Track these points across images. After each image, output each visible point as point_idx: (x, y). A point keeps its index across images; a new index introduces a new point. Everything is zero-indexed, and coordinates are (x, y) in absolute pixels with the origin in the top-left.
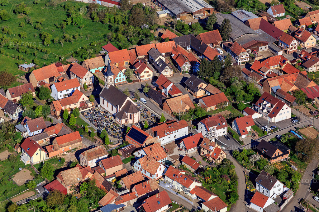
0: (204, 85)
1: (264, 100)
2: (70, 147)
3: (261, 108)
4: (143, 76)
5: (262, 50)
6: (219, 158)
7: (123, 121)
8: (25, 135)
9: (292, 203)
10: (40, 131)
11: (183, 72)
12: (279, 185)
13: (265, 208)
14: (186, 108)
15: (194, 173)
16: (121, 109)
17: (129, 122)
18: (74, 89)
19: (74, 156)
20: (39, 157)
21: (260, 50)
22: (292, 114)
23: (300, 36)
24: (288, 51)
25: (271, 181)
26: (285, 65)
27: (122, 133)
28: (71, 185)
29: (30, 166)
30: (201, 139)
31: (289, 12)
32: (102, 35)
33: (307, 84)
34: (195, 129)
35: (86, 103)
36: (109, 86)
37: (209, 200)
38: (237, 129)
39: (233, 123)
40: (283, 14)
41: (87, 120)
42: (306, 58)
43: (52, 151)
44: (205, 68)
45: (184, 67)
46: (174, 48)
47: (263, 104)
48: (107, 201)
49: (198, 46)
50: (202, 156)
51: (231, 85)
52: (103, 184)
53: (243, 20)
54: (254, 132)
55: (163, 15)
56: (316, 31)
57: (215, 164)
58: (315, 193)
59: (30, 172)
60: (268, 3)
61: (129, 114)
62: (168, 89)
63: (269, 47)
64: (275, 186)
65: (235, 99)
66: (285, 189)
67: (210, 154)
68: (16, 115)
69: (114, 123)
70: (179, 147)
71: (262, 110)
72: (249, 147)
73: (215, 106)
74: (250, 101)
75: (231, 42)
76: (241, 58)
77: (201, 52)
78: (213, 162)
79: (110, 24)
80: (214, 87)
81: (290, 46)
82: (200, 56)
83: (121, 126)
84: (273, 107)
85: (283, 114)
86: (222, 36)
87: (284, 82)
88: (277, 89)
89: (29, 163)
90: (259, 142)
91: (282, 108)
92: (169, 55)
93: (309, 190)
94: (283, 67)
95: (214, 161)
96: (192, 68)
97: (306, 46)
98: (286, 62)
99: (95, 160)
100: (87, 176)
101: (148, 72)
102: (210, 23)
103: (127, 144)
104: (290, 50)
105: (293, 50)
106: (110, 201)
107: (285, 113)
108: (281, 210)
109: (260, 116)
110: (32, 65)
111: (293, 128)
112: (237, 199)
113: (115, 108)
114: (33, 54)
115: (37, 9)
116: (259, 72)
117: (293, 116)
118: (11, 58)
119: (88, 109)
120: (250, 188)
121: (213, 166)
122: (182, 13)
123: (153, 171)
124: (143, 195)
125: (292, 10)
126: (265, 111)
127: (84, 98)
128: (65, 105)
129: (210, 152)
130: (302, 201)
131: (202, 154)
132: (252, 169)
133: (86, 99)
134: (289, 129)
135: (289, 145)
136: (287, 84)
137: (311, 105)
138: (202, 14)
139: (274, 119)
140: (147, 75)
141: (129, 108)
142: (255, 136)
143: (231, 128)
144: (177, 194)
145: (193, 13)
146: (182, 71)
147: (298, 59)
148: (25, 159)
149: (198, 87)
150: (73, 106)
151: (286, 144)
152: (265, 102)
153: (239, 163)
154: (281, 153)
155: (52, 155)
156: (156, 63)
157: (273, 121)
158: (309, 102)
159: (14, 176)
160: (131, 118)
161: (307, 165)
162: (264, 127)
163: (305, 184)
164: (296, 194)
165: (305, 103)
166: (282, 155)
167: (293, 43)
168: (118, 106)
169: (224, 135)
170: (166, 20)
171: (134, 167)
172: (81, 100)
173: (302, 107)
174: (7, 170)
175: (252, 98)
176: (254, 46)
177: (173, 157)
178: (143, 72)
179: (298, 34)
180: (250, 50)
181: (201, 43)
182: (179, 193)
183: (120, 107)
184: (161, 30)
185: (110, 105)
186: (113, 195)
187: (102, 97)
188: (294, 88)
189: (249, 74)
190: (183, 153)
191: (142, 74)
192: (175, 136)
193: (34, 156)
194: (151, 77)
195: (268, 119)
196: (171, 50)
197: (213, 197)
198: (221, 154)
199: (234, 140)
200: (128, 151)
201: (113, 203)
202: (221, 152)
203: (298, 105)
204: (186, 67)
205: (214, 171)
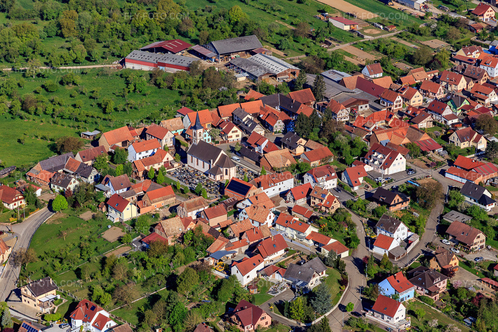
0: (304, 142)
1: (375, 152)
2: (162, 203)
3: (371, 161)
4: (231, 137)
5: (362, 110)
6: (333, 207)
7: (218, 178)
8: (109, 195)
9: (418, 247)
10: (125, 190)
11: (276, 133)
12: (403, 229)
13: (391, 251)
14: (287, 163)
15: (307, 223)
16: (214, 165)
17: (224, 179)
18: (154, 150)
19: (169, 212)
20: (130, 212)
21: (360, 110)
22: (407, 166)
23: (404, 93)
24: (392, 109)
25: (395, 224)
26: (392, 120)
27: (219, 189)
28: (173, 236)
29: (121, 224)
30: (310, 190)
31: (388, 73)
32: (172, 101)
33: (419, 137)
34: (301, 183)
35: (171, 164)
36: (198, 141)
37: (328, 244)
38: (348, 181)
39: (343, 174)
40: (381, 75)
41: (176, 179)
42: (414, 114)
43: (143, 207)
44: (303, 123)
45: (276, 127)
46: (261, 108)
47: (374, 155)
48: (217, 247)
49: (290, 106)
50: (313, 207)
51: (334, 140)
52: (209, 232)
53: (336, 79)
54: (367, 184)
55: (242, 78)
56: (421, 89)
57: (329, 213)
58: (443, 236)
59: (121, 229)
60: (361, 65)
61: (225, 169)
62: (263, 146)
63: (371, 106)
64: (399, 229)
65: (341, 154)
66: (410, 233)
67: (323, 204)
68: (91, 178)
69: (207, 180)
70: (286, 199)
71: (373, 162)
72: (364, 198)
73: (319, 161)
74: (358, 156)
75: (326, 102)
76: (340, 116)
77: (294, 112)
78: (326, 212)
79: (180, 90)
80: (316, 143)
81: (395, 103)
82: (293, 116)
83: (216, 183)
84: (386, 158)
85: (397, 164)
86: (315, 95)
87: (394, 136)
88: (386, 144)
89: (118, 221)
90: (373, 193)
91: (396, 158)
92: (256, 116)
93: (435, 234)
94: (390, 123)
95: (327, 210)
96: (285, 128)
97: (412, 104)
98: (393, 117)
99: (195, 212)
100: (189, 226)
101: (236, 131)
102: (299, 83)
103: (227, 197)
104: (395, 108)
105: (398, 108)
106: (221, 247)
107: (399, 165)
108: (408, 253)
109: (371, 169)
110: (97, 132)
111: (409, 179)
112: (358, 243)
113: (207, 165)
114: (94, 123)
115: (87, 79)
116: (363, 128)
117: (408, 168)
118: (68, 128)
119: (174, 169)
120: (370, 235)
121: (327, 215)
122: (264, 75)
123: (263, 219)
124: (255, 242)
125: (390, 71)
126: (376, 163)
127: (169, 157)
128: (148, 165)
129: (322, 201)
130: (429, 244)
131: (312, 205)
132: (370, 217)
133: (171, 158)
134: (405, 180)
135: (408, 192)
136: (397, 138)
137: (426, 158)
138: (287, 76)
139: (388, 172)
140: (235, 135)
141: (224, 162)
142: (368, 187)
143: (340, 181)
144: (291, 241)
145: (276, 75)
146: (275, 130)
147: (405, 117)
148: (114, 216)
149: (297, 144)
150: (157, 167)
151: (405, 192)
152: (376, 154)
153: (354, 213)
154: (401, 200)
155: (144, 211)
156: (244, 123)
157: (386, 173)
158: (424, 155)
159: (103, 233)
160: (226, 174)
161: (430, 212)
162: (378, 179)
163: (431, 229)
164: (422, 238)
165: (419, 156)
166: (402, 203)
167: (397, 99)
168: (212, 161)
169: (334, 188)
170: (246, 84)
171: (238, 218)
172: (165, 160)
173: (416, 161)
174: (94, 228)
175: (359, 153)
176: (353, 105)
177: (281, 209)
178: (231, 132)
179: (401, 91)
180: (349, 109)
181: (292, 101)
182: (294, 240)
183: (213, 162)
184: (241, 94)
185: (200, 162)
186: (223, 242)
187: (190, 154)
188: (406, 141)
189: (352, 131)
190: (291, 204)
191: (230, 134)
192: (280, 189)
193: (125, 211)
194: (240, 138)
195: (380, 171)
196: (258, 111)
197: (332, 241)
198: (335, 202)
199: (346, 192)
200: (230, 204)
201: (223, 249)
202: (335, 200)
203: (412, 159)
204: (279, 126)
205: (329, 219)
